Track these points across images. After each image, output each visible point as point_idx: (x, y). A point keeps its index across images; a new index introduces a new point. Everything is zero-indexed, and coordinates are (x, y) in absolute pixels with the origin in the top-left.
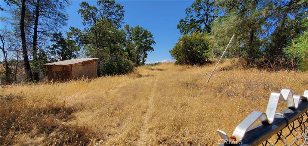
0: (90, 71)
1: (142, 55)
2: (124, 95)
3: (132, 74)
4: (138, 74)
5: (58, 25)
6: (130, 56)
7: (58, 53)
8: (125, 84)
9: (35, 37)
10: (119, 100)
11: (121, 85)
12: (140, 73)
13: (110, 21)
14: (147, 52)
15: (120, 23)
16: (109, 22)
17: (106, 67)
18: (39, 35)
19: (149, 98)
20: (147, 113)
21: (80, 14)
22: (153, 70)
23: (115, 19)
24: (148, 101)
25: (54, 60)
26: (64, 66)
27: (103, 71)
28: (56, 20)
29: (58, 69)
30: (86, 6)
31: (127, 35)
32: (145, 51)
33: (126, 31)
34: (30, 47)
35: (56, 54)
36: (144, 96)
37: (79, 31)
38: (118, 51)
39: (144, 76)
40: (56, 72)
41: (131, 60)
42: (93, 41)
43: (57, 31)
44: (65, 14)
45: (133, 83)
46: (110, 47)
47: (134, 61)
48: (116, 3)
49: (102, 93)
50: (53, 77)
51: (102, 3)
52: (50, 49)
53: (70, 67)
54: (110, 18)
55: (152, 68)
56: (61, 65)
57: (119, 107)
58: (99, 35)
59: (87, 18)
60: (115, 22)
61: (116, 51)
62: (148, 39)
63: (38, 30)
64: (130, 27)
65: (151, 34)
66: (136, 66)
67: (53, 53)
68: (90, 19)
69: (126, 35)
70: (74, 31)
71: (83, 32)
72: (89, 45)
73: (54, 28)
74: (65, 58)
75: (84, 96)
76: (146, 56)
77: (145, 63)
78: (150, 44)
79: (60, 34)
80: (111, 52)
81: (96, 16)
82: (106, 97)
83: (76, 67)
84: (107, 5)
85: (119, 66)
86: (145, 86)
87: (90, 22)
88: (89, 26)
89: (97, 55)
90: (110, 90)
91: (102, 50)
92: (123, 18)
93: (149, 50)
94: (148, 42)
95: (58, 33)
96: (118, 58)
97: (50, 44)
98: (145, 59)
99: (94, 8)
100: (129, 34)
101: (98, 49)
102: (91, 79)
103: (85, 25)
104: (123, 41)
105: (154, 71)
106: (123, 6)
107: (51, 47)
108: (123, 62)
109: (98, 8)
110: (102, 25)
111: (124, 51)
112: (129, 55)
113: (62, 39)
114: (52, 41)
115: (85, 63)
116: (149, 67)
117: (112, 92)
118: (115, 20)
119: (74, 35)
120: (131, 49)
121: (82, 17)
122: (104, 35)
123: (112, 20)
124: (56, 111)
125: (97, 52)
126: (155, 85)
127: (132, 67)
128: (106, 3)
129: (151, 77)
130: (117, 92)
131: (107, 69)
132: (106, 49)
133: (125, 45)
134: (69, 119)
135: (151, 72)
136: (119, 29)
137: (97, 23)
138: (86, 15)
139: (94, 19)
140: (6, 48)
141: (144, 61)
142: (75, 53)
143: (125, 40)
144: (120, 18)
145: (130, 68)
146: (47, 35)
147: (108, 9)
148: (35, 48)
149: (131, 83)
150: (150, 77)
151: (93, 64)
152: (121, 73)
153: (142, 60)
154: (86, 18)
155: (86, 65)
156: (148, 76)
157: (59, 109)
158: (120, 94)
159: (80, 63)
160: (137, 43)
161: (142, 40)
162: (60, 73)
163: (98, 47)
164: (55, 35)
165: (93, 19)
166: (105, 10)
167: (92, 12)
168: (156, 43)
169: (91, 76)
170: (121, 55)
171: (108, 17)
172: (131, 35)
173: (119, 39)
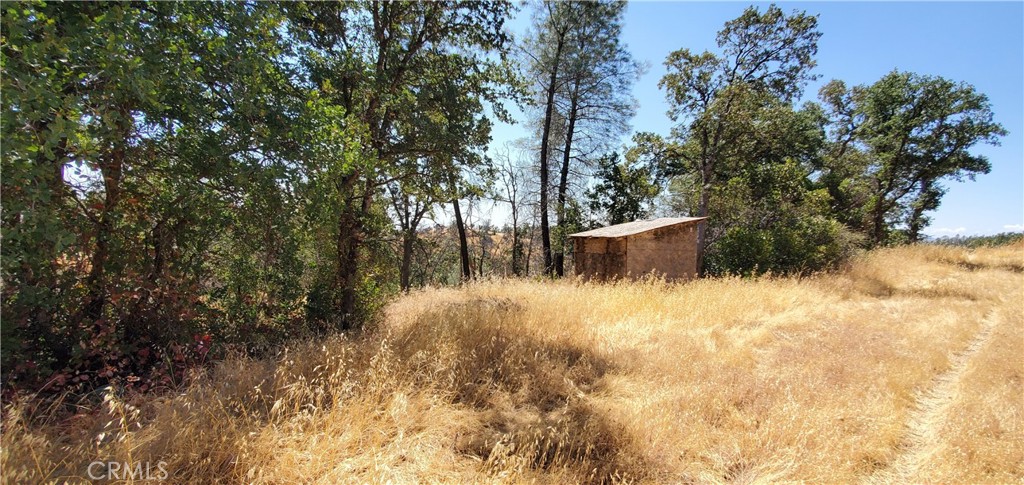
0: (676, 257)
1: (911, 198)
2: (785, 357)
3: (842, 280)
4: (876, 281)
5: (611, 135)
6: (840, 204)
7: (605, 205)
8: (799, 315)
9: (565, 172)
10: (763, 372)
11: (781, 319)
12: (888, 276)
13: (759, 85)
14: (943, 182)
15: (798, 85)
16: (754, 88)
17: (729, 245)
18: (572, 164)
19: (926, 401)
20: (894, 471)
21: (665, 88)
22: (971, 267)
23: (779, 73)
24: (914, 414)
25: (594, 225)
26: (610, 240)
27: (718, 260)
28: (608, 121)
29: (597, 249)
30: (683, 61)
31: (829, 123)
32: (926, 177)
33: (827, 108)
34: (553, 195)
35: (602, 208)
36: (893, 386)
37: (658, 138)
38: (785, 188)
39: (904, 294)
40: (593, 255)
41: (841, 220)
42: (694, 163)
43: (608, 149)
44: (629, 102)
45: (841, 316)
46: (753, 178)
47: (855, 225)
48: (788, 14)
49: (702, 335)
50: (585, 269)
51: (732, 33)
52: (591, 196)
53: (624, 242)
54: (757, 74)
55: (972, 257)
56: (603, 238)
57: (753, 401)
58: (716, 139)
59: (683, 96)
60: (778, 85)
61: (774, 187)
62: (953, 119)
63: (571, 154)
64: (849, 86)
65: (977, 93)
66: (868, 247)
67: (595, 206)
68: (690, 98)
69: (824, 121)
70: (645, 139)
71: (666, 141)
72: (683, 177)
73: (603, 144)
74: (618, 219)
75: (645, 332)
76: (932, 200)
77: (924, 231)
78: (962, 142)
79: (616, 155)
80: (757, 196)
81: (712, 80)
82: (713, 350)
83: (639, 243)
84: (750, 36)
85: (783, 245)
86: (904, 342)
87: (692, 106)
88: (687, 120)
89: (704, 206)
90: (734, 330)
91: (720, 191)
92: (811, 61)
93: (951, 173)
94: (949, 134)
95: (609, 154)
96: (780, 215)
97: (592, 183)
98: (926, 214)
99: (708, 57)
100: (840, 117)
101: (708, 186)
102: (674, 282)
103: (675, 119)
104: (812, 150)
105: (981, 275)
106: (815, 15)
107: (593, 191)
108: (800, 227)
109: (718, 53)
110: (729, 105)
111: (811, 187)
112: (831, 203)
113: (617, 170)
114: (595, 176)
115: (663, 233)
116: (952, 252)
117: (739, 338)
118: (778, 77)
119: (644, 153)
120: (848, 175)
121: (669, 96)
122: (732, 139)
123: (765, 79)
124: (572, 356)
125: (704, 196)
126: (977, 348)
127: (846, 249)
128: (747, 28)
129: (956, 302)
130: (758, 342)
131: (735, 252)
132: (738, 183)
133: (818, 164)
134: (595, 389)
135: (956, 278)
136: (797, 106)
137: (712, 103)
138: (679, 88)
139: (703, 95)
140: (518, 199)
141: (916, 223)
142: (644, 206)
143: (820, 143)
144: (802, 63)
145: (834, 255)
146: (588, 164)
147: (756, 45)
148: (562, 198)
149: (829, 316)
150: (944, 301)
151: (686, 237)
152: (786, 272)
153: (907, 221)
154: (680, 97)
155: (666, 237)
156: (934, 294)
157: (578, 355)
158: (771, 351)
159: (648, 232)
160: (882, 149)
161: (909, 129)
162: (600, 259)
163: (706, 183)
164: (602, 162)
165: (699, 96)
166: (741, 51)
167: (701, 72)
168: (1003, 133)
169: (674, 273)
170: (797, 201)
171: (752, 72)
172: (849, 121)
173: (790, 145)
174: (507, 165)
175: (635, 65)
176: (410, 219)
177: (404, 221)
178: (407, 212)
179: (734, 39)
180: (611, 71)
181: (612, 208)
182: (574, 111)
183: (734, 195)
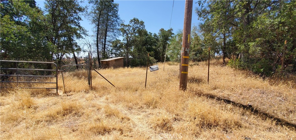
18: (107, 43)
29: (105, 63)
53: (109, 62)
63: (106, 40)
83: (112, 62)
112: (154, 54)
151: (121, 61)
155: (117, 61)
174: (88, 42)
175: (121, 20)
176: (59, 57)
177: (58, 57)
178: (58, 54)
179: (133, 23)
180: (116, 21)
181: (116, 54)
182: (107, 29)
183: (135, 53)
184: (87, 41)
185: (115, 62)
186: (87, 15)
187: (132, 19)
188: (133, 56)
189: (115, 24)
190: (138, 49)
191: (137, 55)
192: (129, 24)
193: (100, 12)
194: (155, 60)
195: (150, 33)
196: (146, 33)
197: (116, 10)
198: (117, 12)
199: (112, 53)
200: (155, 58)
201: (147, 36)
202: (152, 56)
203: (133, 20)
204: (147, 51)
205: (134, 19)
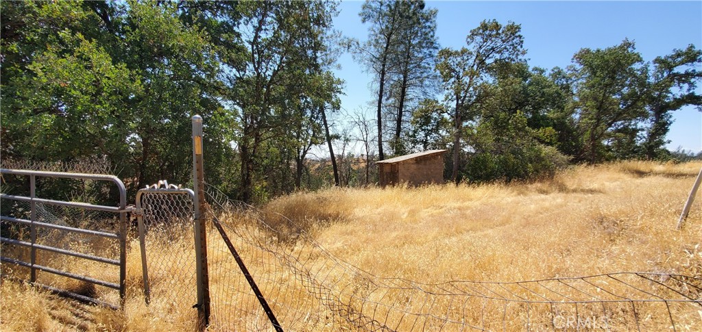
0: (430, 173)
9: (399, 121)
29: (387, 169)
40: (386, 174)
53: (397, 165)
56: (389, 163)
83: (406, 166)
89: (457, 142)
125: (457, 136)
127: (560, 165)
151: (436, 161)
155: (423, 162)
159: (412, 159)
163: (457, 129)
174: (361, 118)
176: (300, 154)
179: (478, 39)
180: (429, 55)
181: (425, 143)
182: (405, 81)
183: (486, 134)
184: (359, 115)
185: (414, 166)
186: (358, 51)
187: (475, 28)
188: (478, 145)
189: (427, 66)
190: (496, 123)
191: (489, 141)
192: (466, 47)
193: (389, 39)
194: (562, 157)
195: (536, 69)
196: (522, 73)
197: (429, 27)
198: (434, 33)
199: (415, 142)
200: (564, 150)
201: (525, 79)
202: (550, 144)
203: (479, 28)
204: (529, 126)
205: (484, 27)
